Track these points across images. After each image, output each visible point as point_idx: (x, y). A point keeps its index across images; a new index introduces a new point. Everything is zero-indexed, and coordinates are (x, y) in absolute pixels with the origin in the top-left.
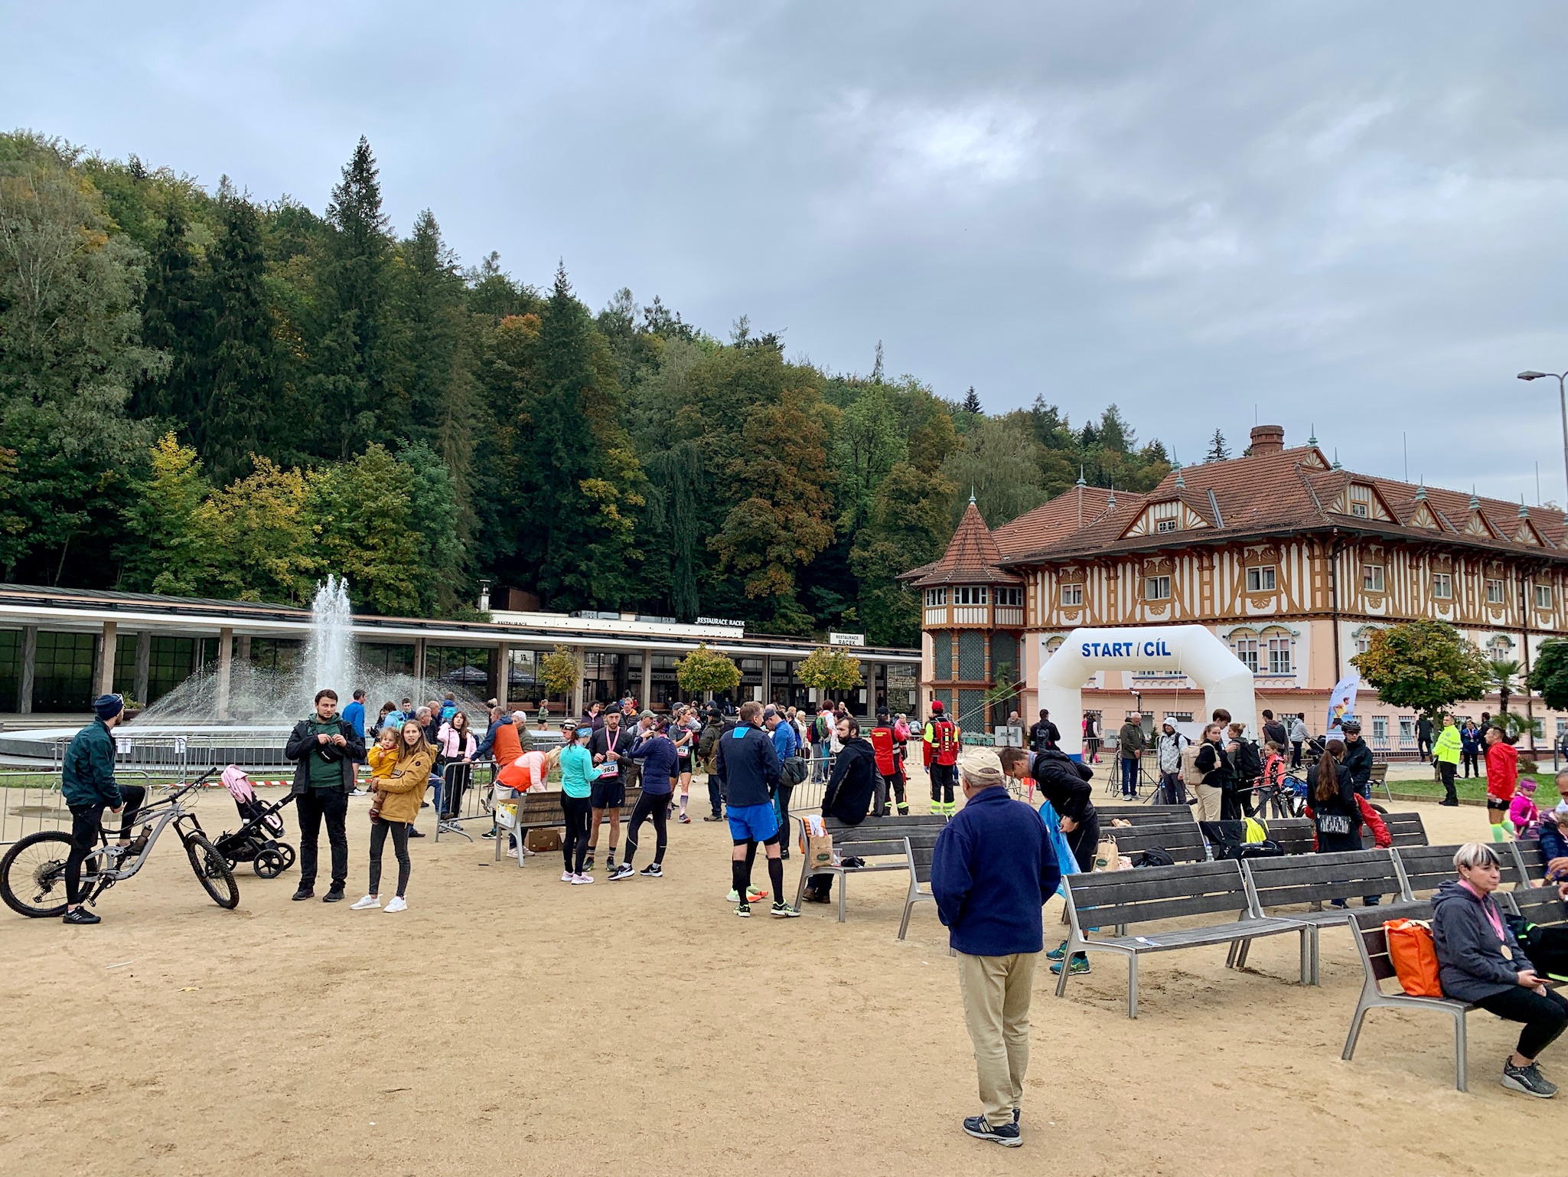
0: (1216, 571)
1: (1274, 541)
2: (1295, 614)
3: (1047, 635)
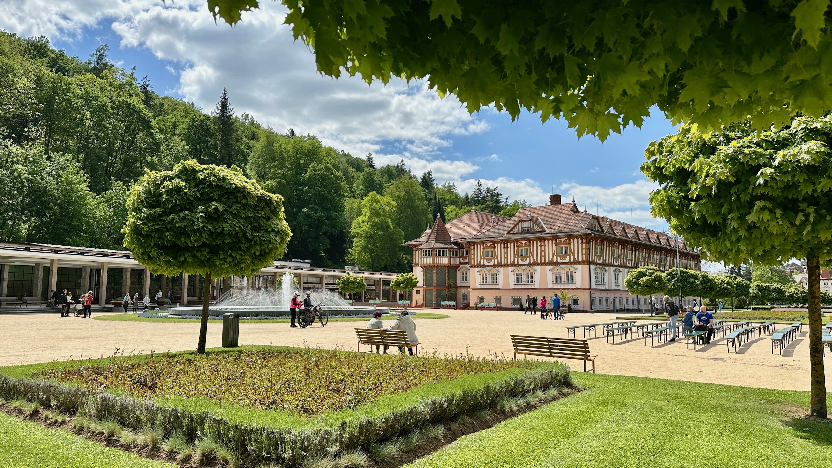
0: (547, 247)
1: (569, 237)
2: (576, 262)
3: (479, 269)
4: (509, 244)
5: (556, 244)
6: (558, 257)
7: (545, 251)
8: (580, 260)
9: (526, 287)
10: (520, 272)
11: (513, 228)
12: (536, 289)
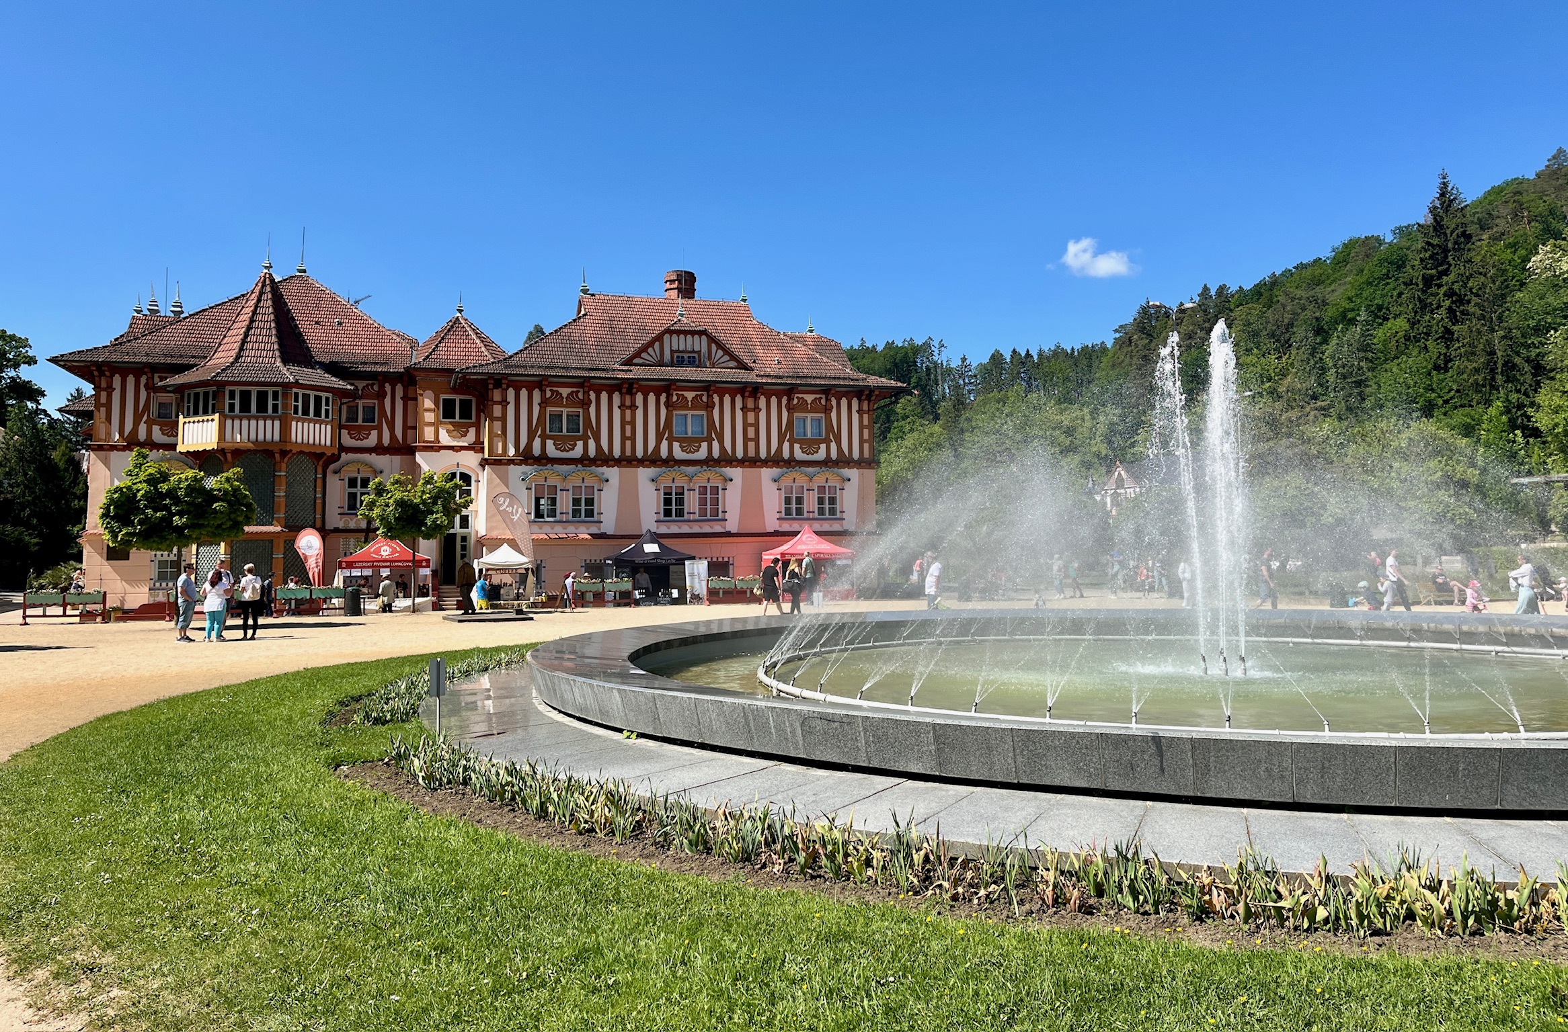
0: (762, 414)
1: (827, 391)
2: (845, 461)
3: (524, 468)
4: (639, 398)
5: (790, 409)
6: (797, 446)
7: (756, 425)
8: (856, 455)
9: (696, 529)
10: (678, 483)
11: (644, 349)
12: (728, 534)
